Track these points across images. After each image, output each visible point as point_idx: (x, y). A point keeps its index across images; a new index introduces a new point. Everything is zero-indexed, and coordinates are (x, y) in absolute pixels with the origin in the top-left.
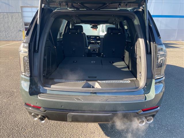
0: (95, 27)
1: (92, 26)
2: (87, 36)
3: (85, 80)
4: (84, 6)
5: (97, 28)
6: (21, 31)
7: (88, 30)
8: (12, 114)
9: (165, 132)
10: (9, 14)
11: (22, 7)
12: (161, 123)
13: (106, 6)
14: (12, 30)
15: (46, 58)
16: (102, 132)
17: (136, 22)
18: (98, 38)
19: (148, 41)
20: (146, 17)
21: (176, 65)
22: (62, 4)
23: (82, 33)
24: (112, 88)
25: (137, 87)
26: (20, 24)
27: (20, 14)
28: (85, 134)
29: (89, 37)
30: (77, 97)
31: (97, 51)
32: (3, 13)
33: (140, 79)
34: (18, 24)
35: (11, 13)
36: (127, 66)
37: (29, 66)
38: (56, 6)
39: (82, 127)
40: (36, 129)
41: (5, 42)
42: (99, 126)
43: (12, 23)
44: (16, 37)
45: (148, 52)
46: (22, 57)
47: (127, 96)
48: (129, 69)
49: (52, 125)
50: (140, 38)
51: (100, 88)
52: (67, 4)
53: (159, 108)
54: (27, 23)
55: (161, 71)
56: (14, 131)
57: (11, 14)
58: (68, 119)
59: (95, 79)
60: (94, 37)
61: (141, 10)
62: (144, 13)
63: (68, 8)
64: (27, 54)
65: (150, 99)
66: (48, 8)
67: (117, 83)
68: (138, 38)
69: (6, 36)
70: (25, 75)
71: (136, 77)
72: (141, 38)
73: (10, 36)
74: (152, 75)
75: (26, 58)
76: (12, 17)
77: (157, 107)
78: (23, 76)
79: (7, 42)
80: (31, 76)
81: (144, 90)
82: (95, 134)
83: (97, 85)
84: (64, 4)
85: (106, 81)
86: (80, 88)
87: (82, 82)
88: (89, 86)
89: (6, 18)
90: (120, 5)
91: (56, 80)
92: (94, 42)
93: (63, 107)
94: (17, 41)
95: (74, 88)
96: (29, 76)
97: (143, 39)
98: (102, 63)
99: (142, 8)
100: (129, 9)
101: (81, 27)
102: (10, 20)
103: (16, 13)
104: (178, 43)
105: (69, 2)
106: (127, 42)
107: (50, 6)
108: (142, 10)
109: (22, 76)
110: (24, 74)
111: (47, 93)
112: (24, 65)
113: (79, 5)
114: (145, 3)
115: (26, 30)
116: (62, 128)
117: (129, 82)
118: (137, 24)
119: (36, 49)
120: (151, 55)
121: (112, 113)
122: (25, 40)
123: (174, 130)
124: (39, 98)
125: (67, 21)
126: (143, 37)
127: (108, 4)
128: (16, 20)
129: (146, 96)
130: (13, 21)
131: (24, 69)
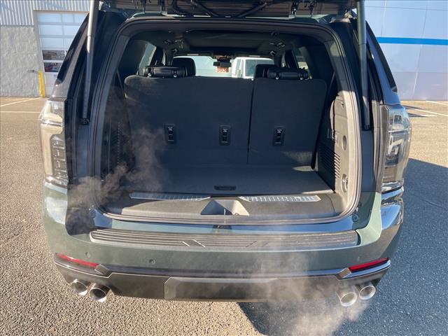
0: (224, 63)
1: (216, 60)
3: (207, 195)
4: (205, 7)
5: (230, 65)
6: (33, 71)
8: (18, 279)
9: (400, 319)
11: (36, 12)
12: (389, 298)
13: (262, 9)
14: (12, 69)
15: (108, 138)
16: (248, 324)
17: (336, 50)
19: (365, 99)
22: (148, 3)
25: (337, 211)
26: (32, 54)
27: (32, 29)
28: (207, 329)
30: (190, 238)
33: (345, 191)
34: (27, 55)
35: (9, 26)
37: (64, 160)
38: (132, 7)
39: (196, 310)
40: (82, 319)
42: (238, 308)
43: (13, 52)
44: (21, 88)
45: (366, 126)
46: (46, 137)
48: (313, 167)
49: (123, 308)
50: (345, 90)
51: (247, 214)
52: (163, 2)
53: (389, 263)
54: (49, 52)
55: (395, 174)
56: (25, 323)
57: (9, 29)
58: (167, 292)
59: (232, 193)
61: (347, 20)
63: (165, 13)
64: (60, 129)
65: (369, 242)
66: (113, 10)
67: (288, 203)
68: (341, 90)
70: (53, 183)
71: (334, 189)
72: (348, 91)
73: (6, 86)
74: (375, 182)
75: (56, 138)
76: (12, 37)
77: (386, 262)
78: (50, 186)
80: (70, 186)
81: (354, 219)
82: (229, 328)
83: (238, 208)
84: (155, 1)
85: (261, 198)
86: (197, 215)
87: (201, 199)
88: (219, 211)
90: (294, 6)
91: (134, 196)
93: (154, 263)
94: (25, 97)
95: (182, 214)
96: (65, 184)
97: (354, 94)
99: (350, 16)
100: (318, 17)
101: (191, 62)
102: (8, 44)
103: (22, 26)
104: (419, 104)
107: (118, 6)
108: (351, 19)
109: (46, 184)
110: (51, 179)
111: (113, 228)
112: (52, 156)
113: (193, 6)
114: (358, 3)
115: (46, 71)
116: (147, 314)
117: (316, 199)
118: (338, 55)
119: (85, 115)
120: (373, 132)
121: (278, 277)
122: (55, 92)
123: (420, 316)
124: (93, 240)
125: (155, 48)
126: (352, 88)
127: (266, 3)
128: (21, 45)
129: (358, 235)
130: (15, 48)
131: (53, 167)
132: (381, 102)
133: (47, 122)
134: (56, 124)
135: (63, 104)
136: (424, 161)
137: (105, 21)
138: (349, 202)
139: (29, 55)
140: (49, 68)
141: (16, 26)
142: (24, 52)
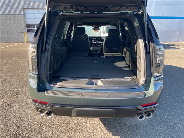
0: (97, 29)
1: (93, 27)
2: (90, 37)
3: (88, 78)
4: (87, 9)
5: (99, 29)
6: (23, 32)
7: (90, 31)
8: (18, 111)
9: (165, 128)
10: (11, 15)
11: (24, 9)
13: (108, 9)
14: (14, 31)
15: (52, 57)
16: (104, 128)
17: (136, 24)
18: (99, 39)
19: (147, 42)
20: (145, 19)
21: (177, 66)
22: (67, 8)
23: (85, 34)
24: (114, 86)
25: (137, 84)
26: (22, 25)
27: (22, 16)
28: (88, 130)
29: (91, 38)
30: (82, 93)
31: (98, 52)
32: (5, 15)
33: (140, 77)
34: (20, 26)
35: (13, 15)
36: (127, 65)
37: (36, 65)
38: (61, 10)
40: (42, 125)
41: (7, 43)
43: (15, 25)
44: (18, 39)
45: (147, 52)
46: (30, 57)
47: (128, 93)
48: (130, 68)
49: (57, 122)
50: (140, 39)
51: (103, 85)
52: (72, 8)
53: (158, 104)
54: (29, 24)
55: (159, 70)
56: (20, 127)
57: (13, 16)
58: (73, 114)
59: (98, 77)
60: (96, 38)
61: (140, 13)
62: (143, 16)
63: (73, 12)
64: (35, 54)
65: (149, 96)
66: (54, 11)
67: (118, 81)
68: (138, 39)
69: (8, 37)
70: (33, 73)
71: (136, 76)
73: (12, 38)
74: (151, 73)
75: (34, 57)
76: (14, 19)
77: (156, 104)
78: (31, 74)
79: (10, 43)
80: (38, 74)
81: (144, 87)
82: (97, 130)
83: (100, 83)
84: (69, 7)
85: (108, 79)
86: (84, 86)
87: (86, 80)
88: (93, 84)
89: (8, 20)
90: (121, 8)
91: (61, 78)
92: (96, 43)
93: (68, 102)
96: (37, 74)
97: (143, 40)
98: (103, 63)
99: (142, 11)
100: (129, 12)
101: (84, 28)
102: (13, 21)
103: (18, 14)
105: (74, 6)
106: (127, 43)
107: (56, 9)
108: (142, 13)
110: (31, 72)
111: (54, 90)
112: (32, 64)
113: (83, 9)
114: (144, 7)
115: (28, 32)
116: (66, 124)
117: (129, 80)
118: (137, 26)
119: (44, 49)
120: (150, 54)
121: (114, 108)
122: (33, 40)
123: (173, 127)
124: (46, 94)
125: (70, 23)
126: (142, 38)
127: (110, 7)
128: (18, 22)
129: (145, 93)
130: (16, 23)
131: (32, 68)
132: (153, 43)
133: (30, 51)
134: (34, 52)
135: (36, 45)
136: (179, 67)
137: (52, 15)
138: (142, 80)
139: (21, 26)
140: (29, 31)
141: (16, 14)
142: (19, 25)
